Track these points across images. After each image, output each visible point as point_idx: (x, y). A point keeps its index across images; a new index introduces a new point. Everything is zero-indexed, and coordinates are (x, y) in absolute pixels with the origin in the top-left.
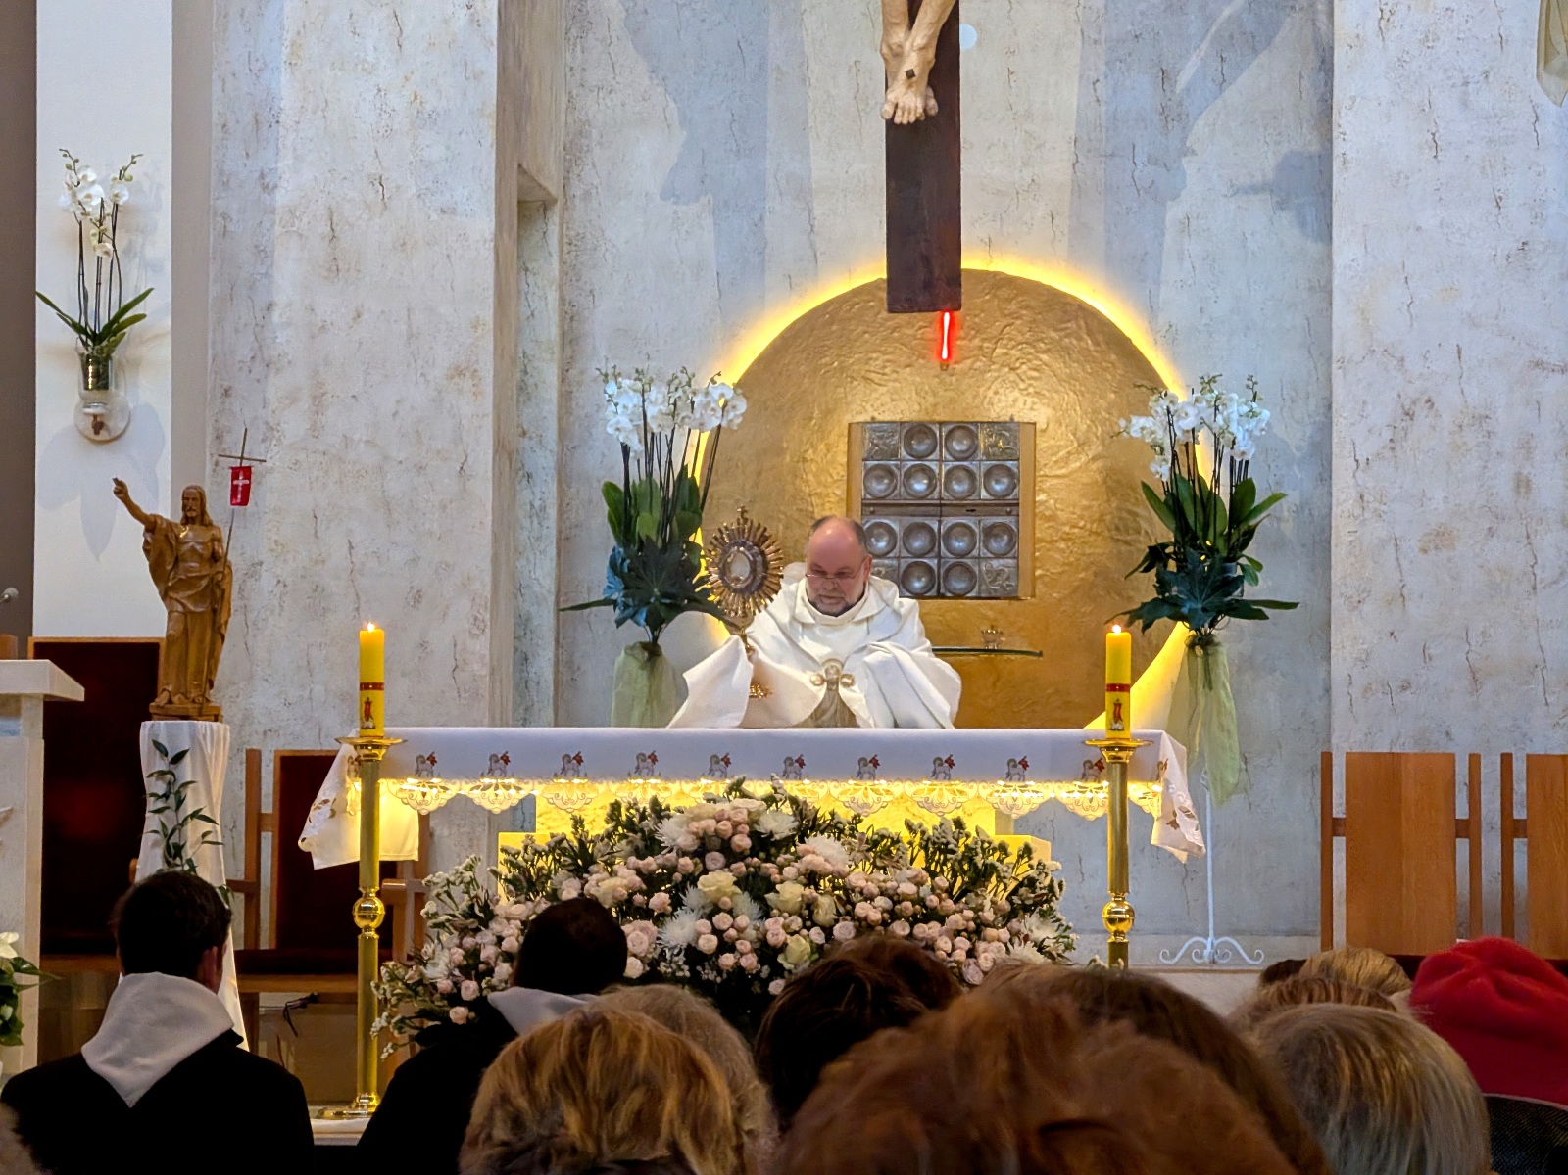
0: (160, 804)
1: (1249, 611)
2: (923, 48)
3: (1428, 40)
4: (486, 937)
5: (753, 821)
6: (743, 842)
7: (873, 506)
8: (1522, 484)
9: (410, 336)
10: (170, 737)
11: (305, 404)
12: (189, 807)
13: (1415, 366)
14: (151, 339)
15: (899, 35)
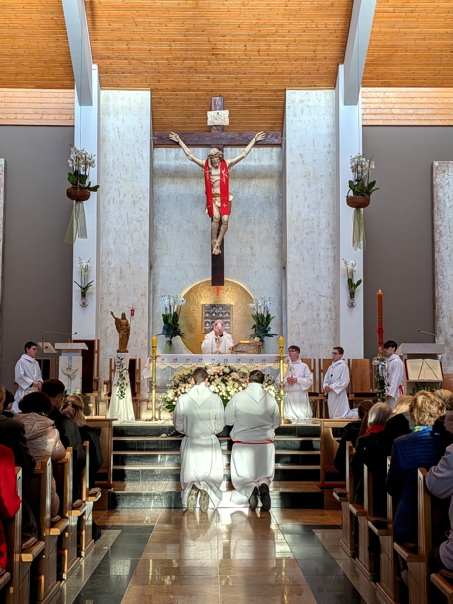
0: (119, 367)
1: (271, 336)
2: (219, 242)
3: (302, 243)
4: (178, 390)
5: (223, 370)
6: (221, 374)
7: (206, 318)
8: (318, 315)
9: (134, 289)
10: (120, 356)
11: (116, 300)
12: (124, 368)
13: (301, 295)
14: (92, 289)
15: (215, 240)
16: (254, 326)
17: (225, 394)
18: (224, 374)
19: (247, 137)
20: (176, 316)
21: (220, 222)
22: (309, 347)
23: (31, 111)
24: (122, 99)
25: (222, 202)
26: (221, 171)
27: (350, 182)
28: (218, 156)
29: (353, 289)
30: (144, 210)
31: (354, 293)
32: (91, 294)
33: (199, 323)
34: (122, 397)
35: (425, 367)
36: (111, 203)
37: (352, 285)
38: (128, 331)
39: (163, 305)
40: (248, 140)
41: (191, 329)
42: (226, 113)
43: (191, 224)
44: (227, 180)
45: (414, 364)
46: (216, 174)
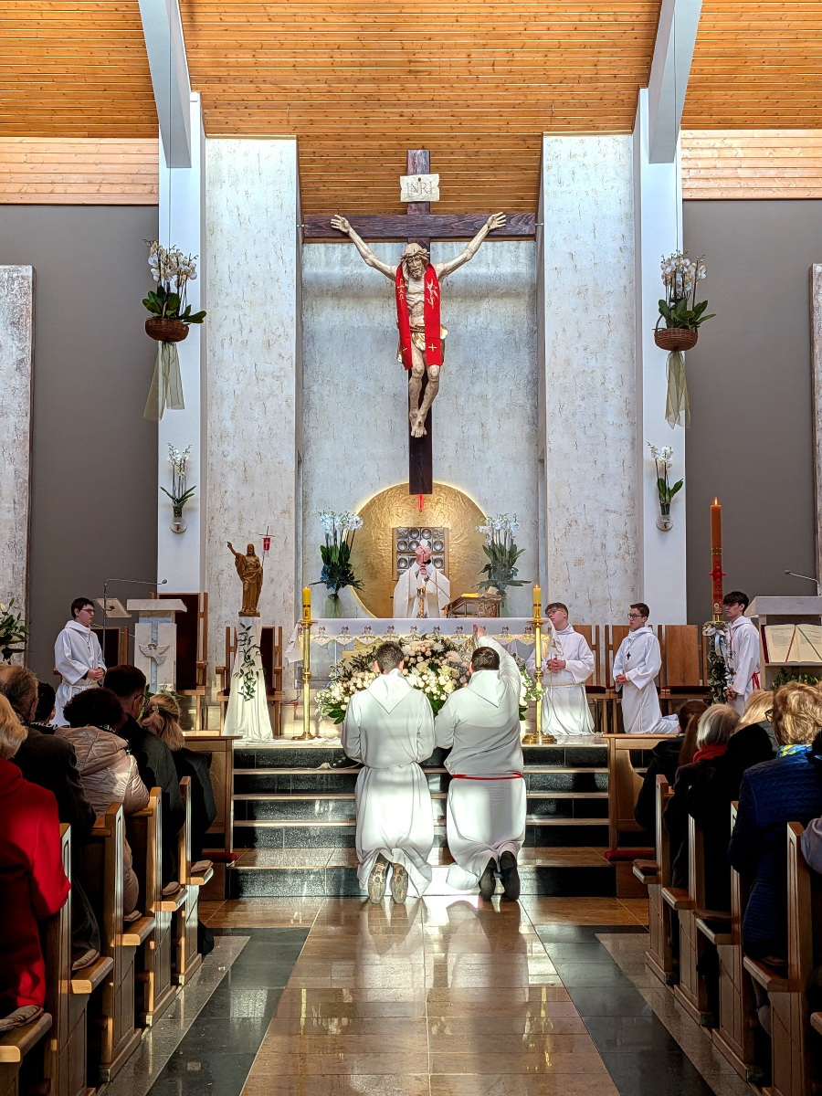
1: (518, 584)
2: (423, 415)
3: (574, 414)
4: (350, 683)
5: (432, 647)
6: (428, 653)
7: (401, 552)
8: (603, 546)
9: (269, 501)
10: (246, 622)
11: (237, 522)
12: (252, 644)
13: (572, 511)
14: (194, 502)
15: (416, 411)
16: (488, 567)
17: (435, 690)
18: (434, 653)
19: (472, 223)
20: (345, 550)
21: (425, 379)
22: (588, 604)
23: (80, 178)
24: (246, 155)
25: (428, 341)
26: (426, 285)
27: (661, 302)
28: (421, 258)
29: (667, 497)
30: (286, 357)
31: (668, 506)
32: (192, 510)
33: (388, 564)
34: (248, 697)
35: (799, 639)
36: (226, 345)
37: (665, 492)
38: (260, 576)
39: (321, 530)
40: (476, 228)
41: (373, 573)
42: (433, 180)
43: (372, 382)
44: (437, 301)
45: (778, 633)
46: (416, 290)
